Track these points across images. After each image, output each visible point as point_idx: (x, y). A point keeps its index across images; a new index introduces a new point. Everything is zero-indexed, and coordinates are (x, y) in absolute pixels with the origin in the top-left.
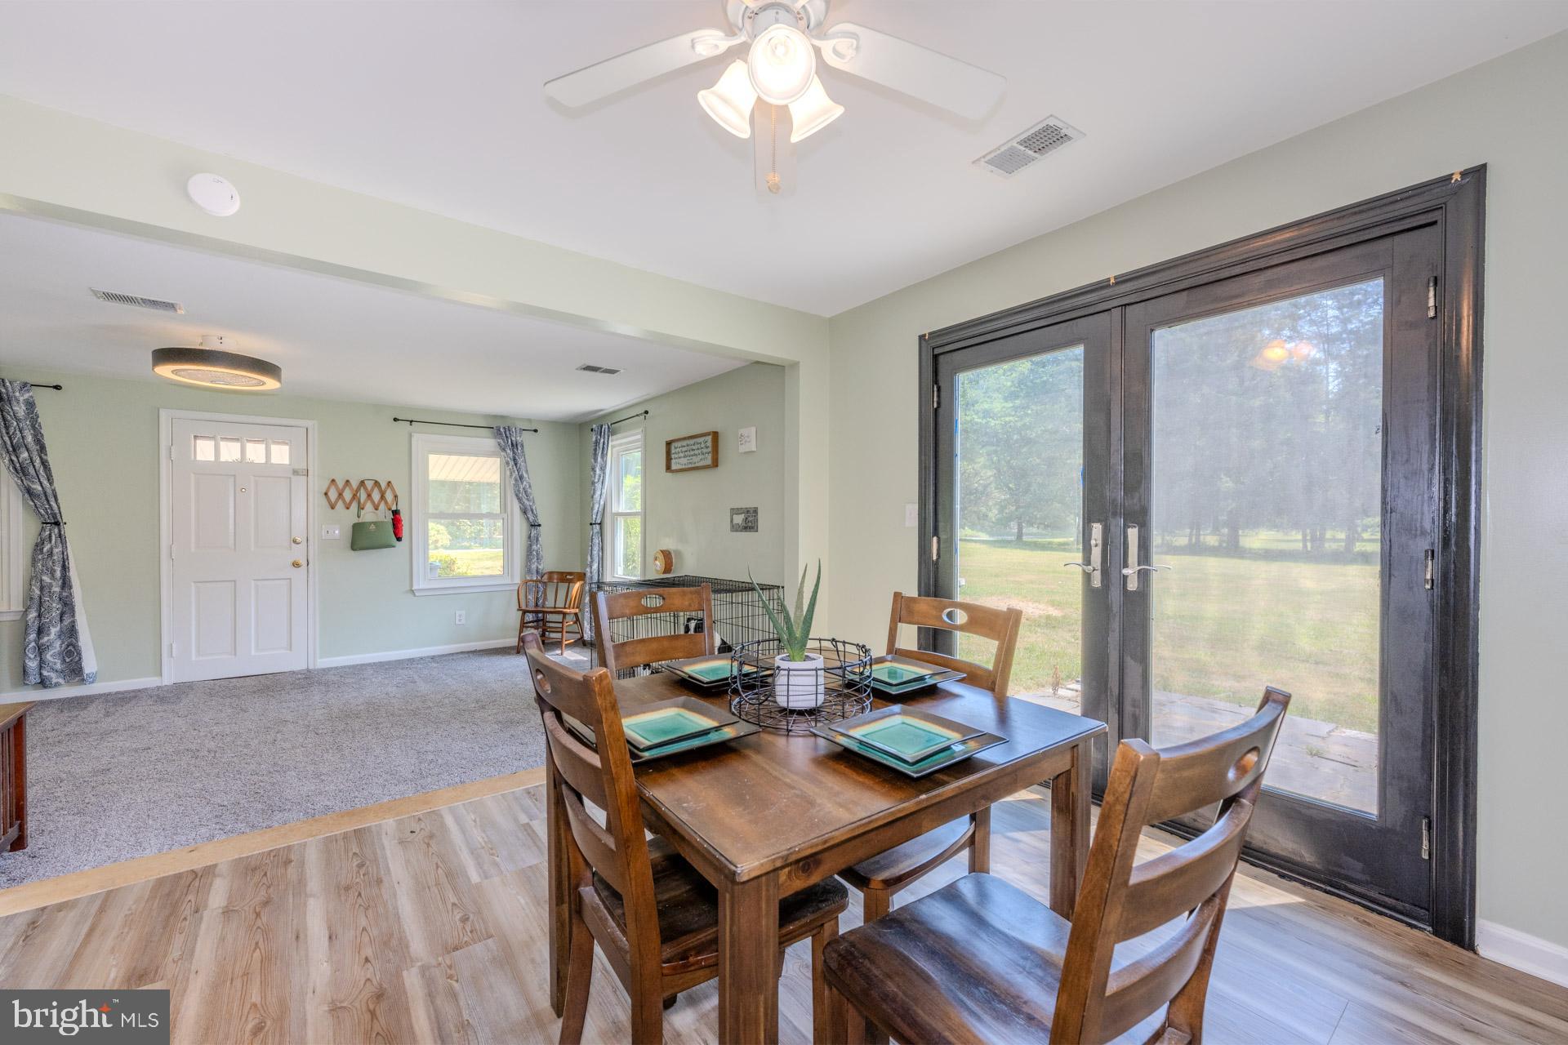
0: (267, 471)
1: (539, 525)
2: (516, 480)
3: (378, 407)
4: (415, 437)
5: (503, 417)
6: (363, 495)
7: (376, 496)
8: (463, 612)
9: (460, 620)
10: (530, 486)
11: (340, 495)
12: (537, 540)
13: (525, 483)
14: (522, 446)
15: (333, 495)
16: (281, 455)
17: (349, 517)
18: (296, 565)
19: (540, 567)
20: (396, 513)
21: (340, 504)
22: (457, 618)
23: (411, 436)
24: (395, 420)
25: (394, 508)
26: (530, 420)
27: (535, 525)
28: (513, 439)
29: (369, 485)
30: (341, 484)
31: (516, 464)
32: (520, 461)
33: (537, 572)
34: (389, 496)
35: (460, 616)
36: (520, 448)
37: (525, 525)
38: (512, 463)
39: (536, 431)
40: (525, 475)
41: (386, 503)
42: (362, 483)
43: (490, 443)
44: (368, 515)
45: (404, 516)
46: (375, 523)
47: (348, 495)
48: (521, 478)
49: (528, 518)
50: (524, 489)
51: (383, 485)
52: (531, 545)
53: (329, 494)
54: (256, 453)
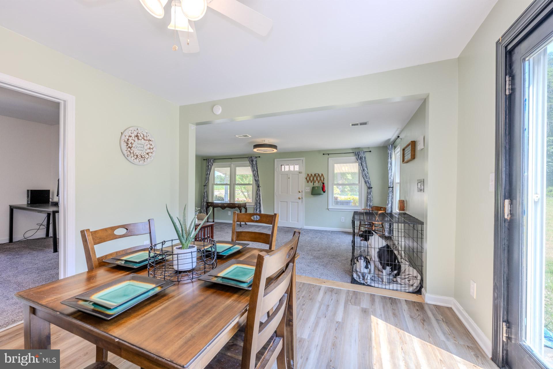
0: (293, 173)
1: (371, 188)
2: (362, 171)
3: (319, 151)
4: (329, 159)
5: (359, 148)
6: (315, 179)
7: (319, 179)
8: (344, 218)
9: (343, 220)
10: (368, 173)
11: (310, 179)
12: (370, 194)
13: (365, 172)
14: (365, 158)
15: (308, 179)
16: (297, 168)
17: (311, 185)
18: (299, 199)
19: (371, 204)
20: (323, 183)
21: (310, 182)
22: (342, 219)
23: (328, 159)
24: (324, 154)
25: (323, 182)
26: (369, 148)
27: (370, 188)
28: (361, 156)
29: (317, 175)
30: (310, 175)
31: (362, 165)
32: (364, 164)
33: (370, 206)
34: (322, 179)
35: (343, 219)
36: (363, 159)
37: (366, 188)
38: (360, 165)
39: (370, 151)
40: (365, 169)
41: (321, 180)
42: (315, 175)
43: (354, 158)
44: (316, 184)
45: (326, 185)
46: (317, 187)
47: (312, 179)
48: (364, 170)
49: (367, 185)
50: (365, 174)
51: (320, 175)
52: (368, 196)
53: (307, 178)
54: (292, 168)
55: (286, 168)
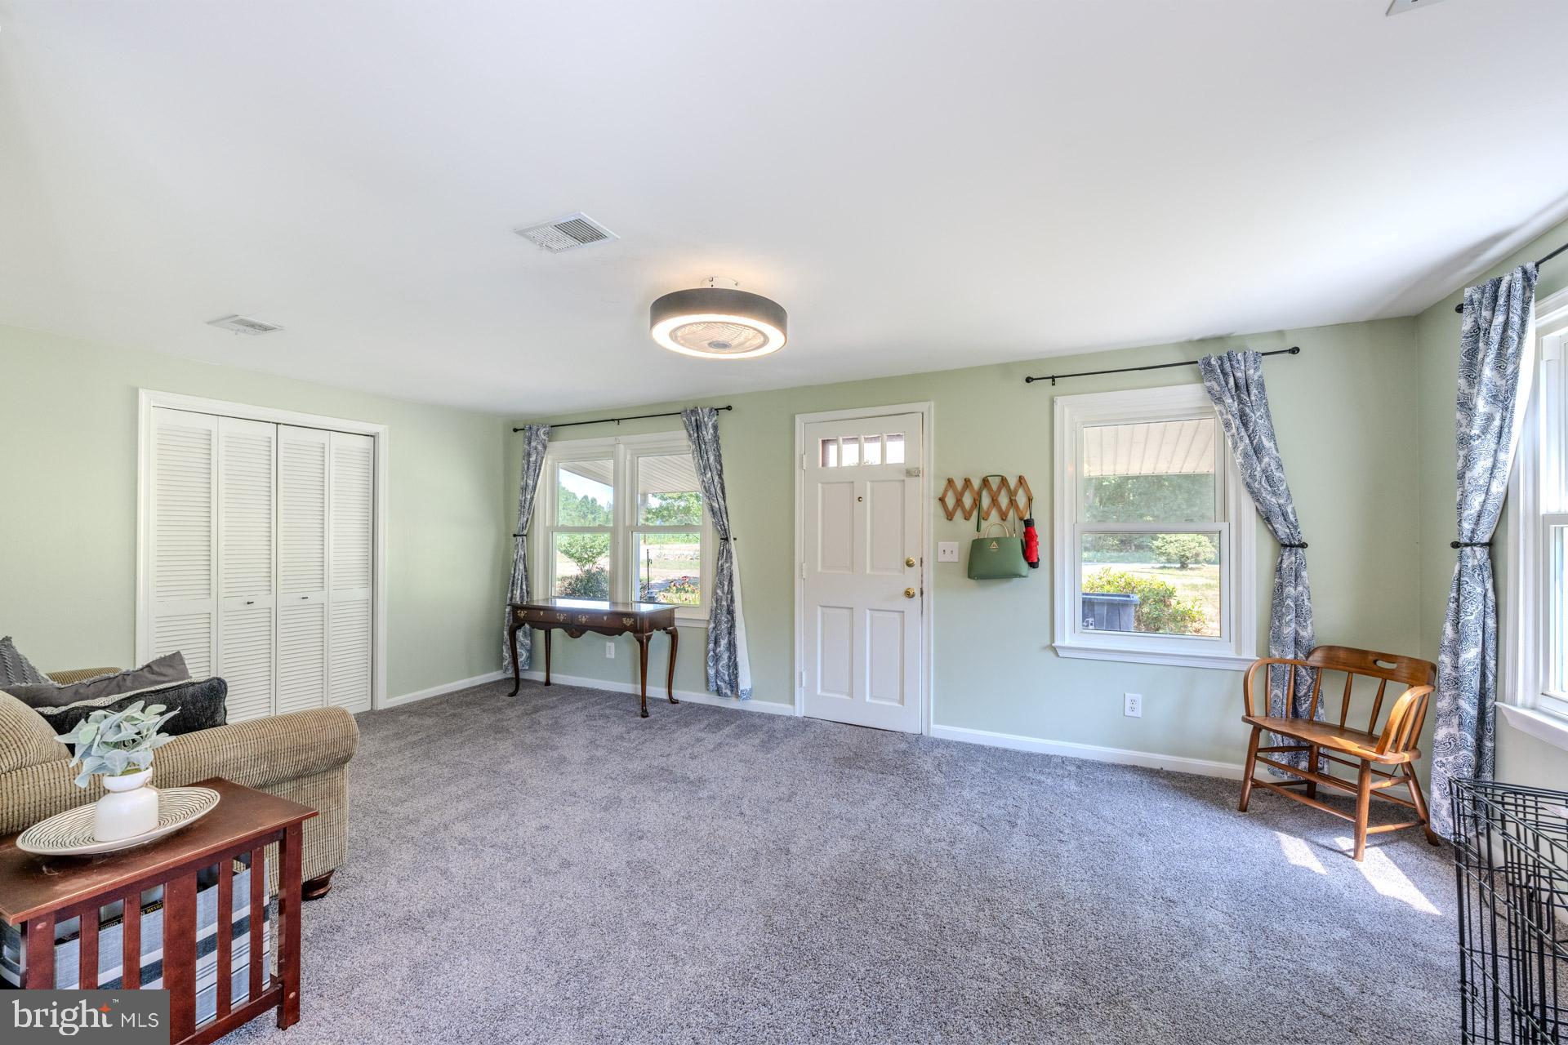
0: (881, 474)
1: (1303, 546)
2: (1246, 455)
3: (1005, 369)
4: (1059, 401)
5: (1219, 339)
6: (986, 501)
7: (1004, 501)
8: (1139, 697)
9: (1132, 709)
10: (1280, 466)
11: (959, 502)
12: (1297, 577)
13: (1266, 460)
14: (1261, 386)
15: (950, 501)
16: (896, 452)
17: (966, 529)
18: (909, 594)
19: (1303, 633)
20: (1029, 524)
21: (959, 515)
22: (1128, 704)
23: (1052, 402)
24: (1029, 380)
25: (1027, 517)
26: (1281, 334)
27: (1292, 545)
28: (1239, 374)
29: (994, 483)
30: (959, 484)
31: (1245, 424)
32: (1255, 417)
33: (1297, 642)
34: (1021, 499)
35: (1133, 701)
36: (1254, 391)
37: (1268, 544)
38: (1235, 423)
39: (1294, 351)
40: (1267, 443)
41: (1017, 508)
42: (985, 482)
43: (1188, 392)
44: (992, 527)
45: (1040, 529)
46: (997, 540)
47: (968, 501)
48: (1258, 450)
49: (1274, 532)
50: (1264, 471)
51: (1013, 482)
52: (1281, 586)
53: (947, 500)
54: (872, 452)
55: (845, 455)
